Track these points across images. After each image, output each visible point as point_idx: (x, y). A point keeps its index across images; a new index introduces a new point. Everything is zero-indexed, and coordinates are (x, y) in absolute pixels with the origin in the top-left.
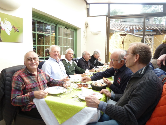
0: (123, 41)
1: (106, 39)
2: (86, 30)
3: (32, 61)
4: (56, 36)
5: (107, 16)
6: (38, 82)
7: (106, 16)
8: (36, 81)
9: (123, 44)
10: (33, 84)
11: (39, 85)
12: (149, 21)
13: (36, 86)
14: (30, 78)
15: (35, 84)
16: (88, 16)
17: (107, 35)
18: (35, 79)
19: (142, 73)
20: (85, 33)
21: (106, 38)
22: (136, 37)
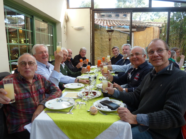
0: (110, 38)
1: (91, 36)
2: (67, 25)
3: (27, 66)
4: (32, 31)
5: (91, 8)
6: (32, 92)
7: (89, 9)
8: (30, 91)
9: (110, 41)
10: (25, 93)
11: (33, 95)
12: (126, 17)
13: (29, 97)
14: (22, 86)
15: (28, 95)
16: (68, 7)
17: (91, 31)
18: (28, 87)
19: (171, 70)
20: (66, 29)
21: (91, 34)
22: (122, 34)
